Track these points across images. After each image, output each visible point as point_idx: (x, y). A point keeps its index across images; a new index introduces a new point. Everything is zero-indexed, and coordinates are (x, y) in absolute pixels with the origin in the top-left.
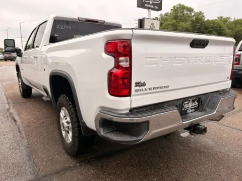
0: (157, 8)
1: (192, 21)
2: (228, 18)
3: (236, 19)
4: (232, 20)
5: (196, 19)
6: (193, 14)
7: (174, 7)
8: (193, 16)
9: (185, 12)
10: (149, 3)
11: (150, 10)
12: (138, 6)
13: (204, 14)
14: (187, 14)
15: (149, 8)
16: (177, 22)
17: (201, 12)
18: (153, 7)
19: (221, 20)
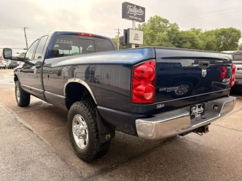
0: (141, 19)
1: (168, 32)
2: (200, 30)
3: (207, 31)
4: (203, 31)
5: (171, 30)
6: (168, 25)
7: (151, 18)
8: (169, 27)
9: (161, 23)
10: (133, 15)
11: (135, 21)
12: (123, 18)
13: (178, 26)
14: (163, 25)
15: (133, 19)
16: (154, 32)
17: (175, 24)
18: (137, 18)
19: (193, 31)
